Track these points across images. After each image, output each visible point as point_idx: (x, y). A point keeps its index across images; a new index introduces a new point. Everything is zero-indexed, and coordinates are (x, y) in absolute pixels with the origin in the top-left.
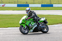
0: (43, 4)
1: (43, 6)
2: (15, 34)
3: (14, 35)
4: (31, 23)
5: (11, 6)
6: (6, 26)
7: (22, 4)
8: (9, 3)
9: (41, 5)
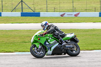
4: (49, 40)
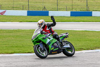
1: (73, 14)
6: (10, 51)
7: (36, 10)
8: (13, 8)
9: (70, 12)
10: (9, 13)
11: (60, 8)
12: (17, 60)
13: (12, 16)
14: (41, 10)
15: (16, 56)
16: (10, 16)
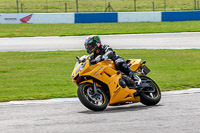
0: (168, 10)
1: (167, 17)
2: (77, 123)
3: (75, 126)
5: (51, 22)
6: (44, 95)
7: (92, 11)
8: (46, 9)
9: (160, 13)
10: (39, 18)
11: (140, 5)
12: (59, 111)
13: (44, 25)
14: (102, 10)
15: (55, 104)
16: (40, 25)
